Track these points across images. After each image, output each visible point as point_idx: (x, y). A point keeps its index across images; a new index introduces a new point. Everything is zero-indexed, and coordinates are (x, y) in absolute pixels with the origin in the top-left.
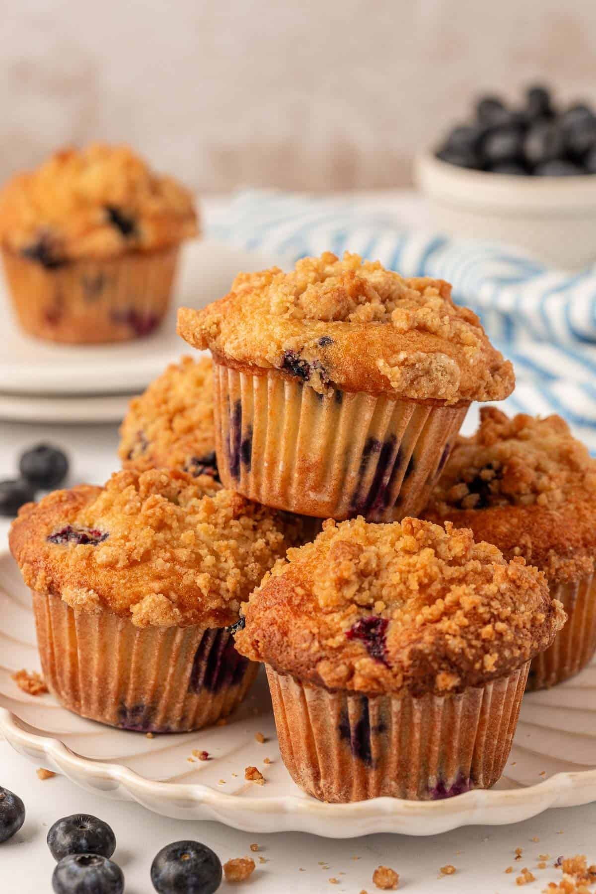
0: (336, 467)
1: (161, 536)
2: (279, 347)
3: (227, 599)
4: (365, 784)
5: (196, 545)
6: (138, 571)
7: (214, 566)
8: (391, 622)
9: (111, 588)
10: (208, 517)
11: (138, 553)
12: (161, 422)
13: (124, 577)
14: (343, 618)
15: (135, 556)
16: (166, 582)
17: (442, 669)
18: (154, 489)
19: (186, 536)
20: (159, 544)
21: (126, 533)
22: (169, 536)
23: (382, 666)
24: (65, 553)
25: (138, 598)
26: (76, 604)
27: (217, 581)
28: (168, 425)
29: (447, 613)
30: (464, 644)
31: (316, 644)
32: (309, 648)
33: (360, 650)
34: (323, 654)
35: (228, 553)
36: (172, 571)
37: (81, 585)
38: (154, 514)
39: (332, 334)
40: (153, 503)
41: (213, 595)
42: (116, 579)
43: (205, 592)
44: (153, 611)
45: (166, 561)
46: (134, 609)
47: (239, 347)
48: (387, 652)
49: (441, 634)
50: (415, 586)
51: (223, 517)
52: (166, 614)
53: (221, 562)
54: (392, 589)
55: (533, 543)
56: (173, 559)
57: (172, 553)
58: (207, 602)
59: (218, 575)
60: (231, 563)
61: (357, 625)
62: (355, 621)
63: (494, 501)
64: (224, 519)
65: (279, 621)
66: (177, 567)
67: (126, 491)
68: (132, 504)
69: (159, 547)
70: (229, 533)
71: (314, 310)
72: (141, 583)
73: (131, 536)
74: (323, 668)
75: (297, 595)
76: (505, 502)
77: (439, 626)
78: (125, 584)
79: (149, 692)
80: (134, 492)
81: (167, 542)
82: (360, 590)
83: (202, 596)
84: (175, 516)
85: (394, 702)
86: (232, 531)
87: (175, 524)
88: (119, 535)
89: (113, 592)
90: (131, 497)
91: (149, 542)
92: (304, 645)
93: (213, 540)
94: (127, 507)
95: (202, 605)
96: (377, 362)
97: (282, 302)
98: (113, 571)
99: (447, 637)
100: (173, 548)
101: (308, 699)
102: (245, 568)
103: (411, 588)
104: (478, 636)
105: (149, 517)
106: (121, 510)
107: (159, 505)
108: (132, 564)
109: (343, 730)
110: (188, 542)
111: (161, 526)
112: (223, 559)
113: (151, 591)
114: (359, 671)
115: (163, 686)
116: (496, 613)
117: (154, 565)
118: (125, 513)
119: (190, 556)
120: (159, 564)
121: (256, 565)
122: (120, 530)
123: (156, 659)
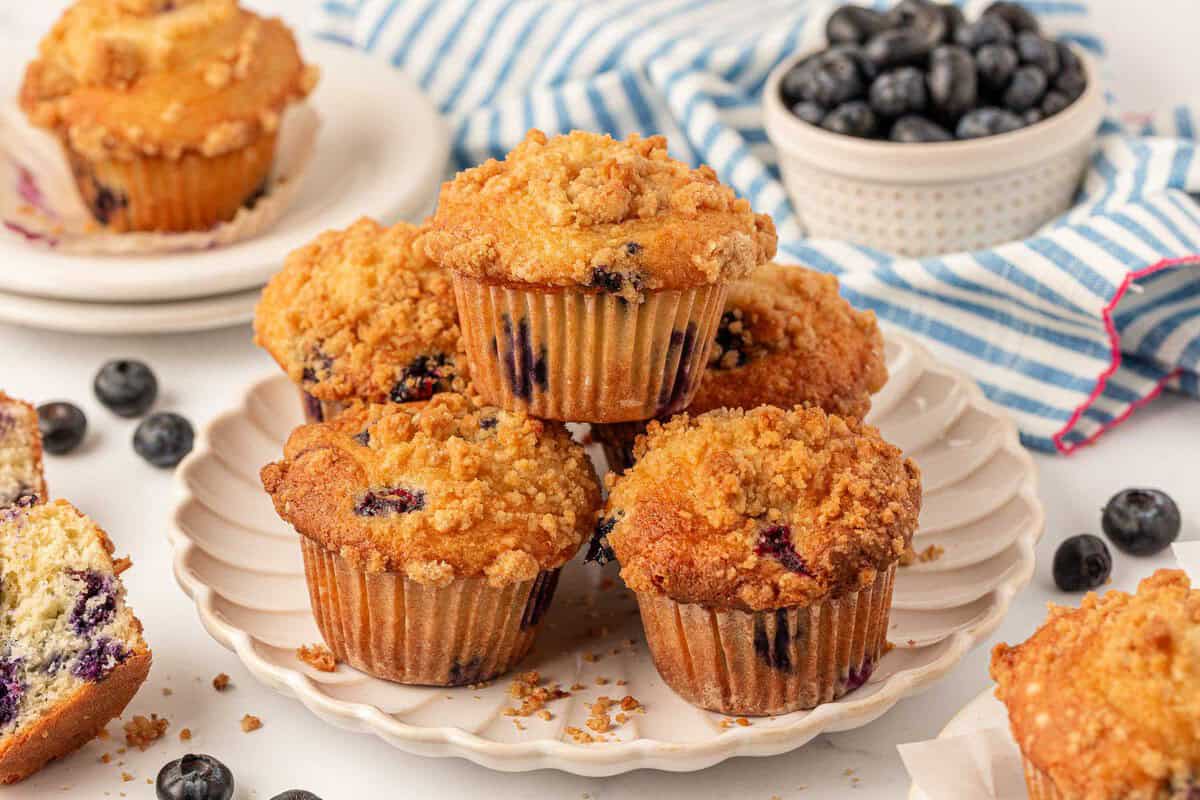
0: (646, 368)
1: (485, 484)
2: (588, 263)
4: (783, 690)
5: (523, 485)
6: (484, 530)
7: (548, 502)
8: (792, 527)
9: (463, 555)
11: (478, 510)
12: (344, 335)
14: (746, 535)
15: (477, 515)
16: (515, 535)
17: (863, 566)
20: (490, 494)
21: (451, 490)
23: (807, 578)
24: (392, 527)
25: (492, 558)
26: (431, 580)
28: (353, 336)
29: (844, 507)
30: (875, 536)
31: (733, 570)
32: (725, 575)
33: (777, 566)
34: (742, 578)
35: (555, 485)
36: (516, 521)
37: (428, 558)
39: (638, 238)
41: (560, 535)
42: (464, 543)
43: (552, 534)
44: (518, 570)
46: (490, 571)
47: (534, 270)
48: (804, 561)
49: (850, 530)
50: (802, 485)
52: (530, 569)
53: (551, 496)
54: (778, 492)
55: (818, 393)
56: (509, 507)
58: (557, 544)
59: (556, 512)
60: (561, 495)
61: (763, 540)
62: (758, 536)
63: (755, 354)
65: (679, 552)
66: (518, 515)
67: (416, 440)
70: (543, 462)
71: (602, 215)
72: (491, 542)
73: (458, 492)
74: (746, 592)
75: (686, 520)
76: (764, 353)
77: (844, 522)
78: (475, 547)
79: (486, 644)
81: (494, 489)
82: (750, 501)
83: (551, 538)
85: (814, 608)
86: (543, 459)
87: (494, 468)
89: (465, 558)
90: (428, 446)
91: (480, 495)
92: (719, 573)
94: (432, 458)
95: (554, 548)
96: (693, 260)
97: (566, 212)
98: (458, 536)
99: (857, 532)
101: (719, 623)
102: (570, 495)
103: (798, 487)
104: (880, 522)
106: (425, 462)
108: (477, 523)
109: (760, 644)
110: (513, 484)
111: (482, 473)
112: (553, 493)
113: (506, 548)
114: (785, 587)
116: (883, 492)
117: (496, 519)
119: (521, 498)
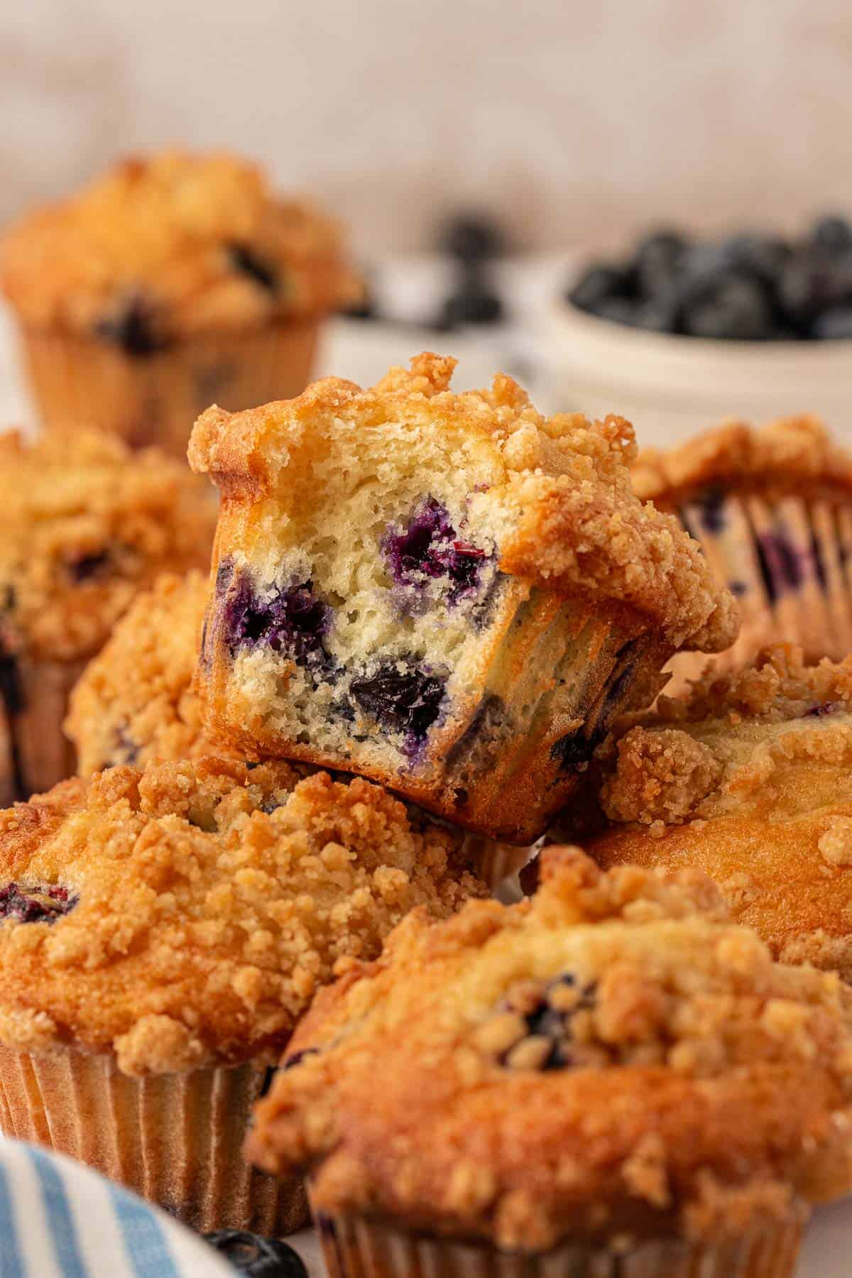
1: (168, 899)
3: (296, 1013)
5: (237, 912)
6: (125, 972)
7: (272, 948)
9: (78, 1007)
10: (260, 854)
11: (123, 937)
12: (157, 708)
13: (99, 985)
15: (118, 944)
16: (175, 991)
18: (166, 801)
19: (216, 895)
20: (167, 915)
21: (105, 898)
22: (185, 898)
25: (126, 1023)
26: (16, 1040)
27: (276, 979)
28: (170, 711)
35: (294, 923)
36: (188, 968)
37: (22, 1004)
38: (153, 859)
40: (153, 838)
41: (266, 1007)
42: (85, 989)
43: (250, 1004)
45: (178, 948)
46: (121, 1044)
51: (286, 852)
52: (176, 1053)
53: (284, 940)
56: (191, 943)
57: (189, 932)
58: (256, 1021)
59: (278, 964)
60: (301, 942)
64: (289, 855)
66: (198, 959)
67: (112, 810)
68: (120, 837)
69: (167, 920)
70: (301, 881)
72: (130, 994)
73: (114, 904)
78: (101, 998)
79: (180, 1182)
80: (127, 812)
81: (182, 908)
83: (245, 1011)
84: (194, 859)
86: (305, 877)
87: (195, 874)
88: (93, 901)
89: (81, 1014)
90: (120, 823)
91: (145, 912)
93: (267, 900)
94: (112, 843)
95: (248, 1028)
98: (80, 975)
100: (194, 919)
102: (331, 948)
105: (147, 865)
106: (102, 849)
107: (164, 840)
108: (112, 959)
110: (218, 907)
111: (169, 879)
112: (287, 935)
113: (149, 1010)
115: (206, 1168)
117: (153, 959)
118: (109, 856)
119: (223, 934)
120: (162, 955)
121: (350, 940)
122: (94, 893)
123: (182, 1123)
